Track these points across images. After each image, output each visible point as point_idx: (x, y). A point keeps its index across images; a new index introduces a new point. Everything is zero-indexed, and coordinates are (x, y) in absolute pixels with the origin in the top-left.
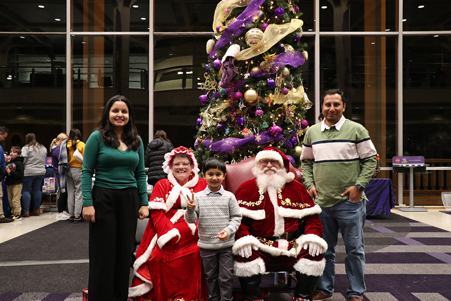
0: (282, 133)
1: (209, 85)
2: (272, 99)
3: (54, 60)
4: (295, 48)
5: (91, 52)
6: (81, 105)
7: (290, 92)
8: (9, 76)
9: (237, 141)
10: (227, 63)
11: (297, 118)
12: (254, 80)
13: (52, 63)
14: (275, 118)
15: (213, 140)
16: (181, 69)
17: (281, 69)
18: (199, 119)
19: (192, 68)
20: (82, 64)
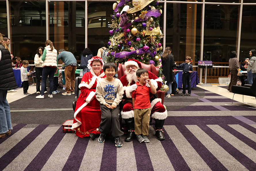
0: (149, 49)
1: (114, 25)
2: (145, 33)
3: (41, 13)
4: (156, 8)
5: (58, 10)
6: (54, 34)
7: (153, 30)
8: (20, 21)
9: (127, 53)
10: (123, 15)
11: (156, 42)
12: (136, 23)
13: (40, 15)
14: (146, 42)
15: (116, 52)
16: (100, 18)
17: (149, 18)
18: (109, 42)
19: (105, 17)
20: (54, 15)
